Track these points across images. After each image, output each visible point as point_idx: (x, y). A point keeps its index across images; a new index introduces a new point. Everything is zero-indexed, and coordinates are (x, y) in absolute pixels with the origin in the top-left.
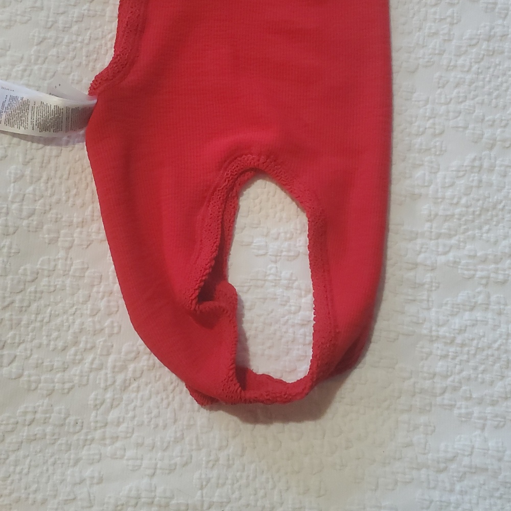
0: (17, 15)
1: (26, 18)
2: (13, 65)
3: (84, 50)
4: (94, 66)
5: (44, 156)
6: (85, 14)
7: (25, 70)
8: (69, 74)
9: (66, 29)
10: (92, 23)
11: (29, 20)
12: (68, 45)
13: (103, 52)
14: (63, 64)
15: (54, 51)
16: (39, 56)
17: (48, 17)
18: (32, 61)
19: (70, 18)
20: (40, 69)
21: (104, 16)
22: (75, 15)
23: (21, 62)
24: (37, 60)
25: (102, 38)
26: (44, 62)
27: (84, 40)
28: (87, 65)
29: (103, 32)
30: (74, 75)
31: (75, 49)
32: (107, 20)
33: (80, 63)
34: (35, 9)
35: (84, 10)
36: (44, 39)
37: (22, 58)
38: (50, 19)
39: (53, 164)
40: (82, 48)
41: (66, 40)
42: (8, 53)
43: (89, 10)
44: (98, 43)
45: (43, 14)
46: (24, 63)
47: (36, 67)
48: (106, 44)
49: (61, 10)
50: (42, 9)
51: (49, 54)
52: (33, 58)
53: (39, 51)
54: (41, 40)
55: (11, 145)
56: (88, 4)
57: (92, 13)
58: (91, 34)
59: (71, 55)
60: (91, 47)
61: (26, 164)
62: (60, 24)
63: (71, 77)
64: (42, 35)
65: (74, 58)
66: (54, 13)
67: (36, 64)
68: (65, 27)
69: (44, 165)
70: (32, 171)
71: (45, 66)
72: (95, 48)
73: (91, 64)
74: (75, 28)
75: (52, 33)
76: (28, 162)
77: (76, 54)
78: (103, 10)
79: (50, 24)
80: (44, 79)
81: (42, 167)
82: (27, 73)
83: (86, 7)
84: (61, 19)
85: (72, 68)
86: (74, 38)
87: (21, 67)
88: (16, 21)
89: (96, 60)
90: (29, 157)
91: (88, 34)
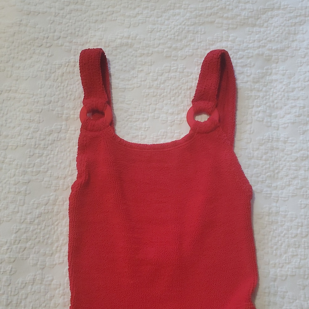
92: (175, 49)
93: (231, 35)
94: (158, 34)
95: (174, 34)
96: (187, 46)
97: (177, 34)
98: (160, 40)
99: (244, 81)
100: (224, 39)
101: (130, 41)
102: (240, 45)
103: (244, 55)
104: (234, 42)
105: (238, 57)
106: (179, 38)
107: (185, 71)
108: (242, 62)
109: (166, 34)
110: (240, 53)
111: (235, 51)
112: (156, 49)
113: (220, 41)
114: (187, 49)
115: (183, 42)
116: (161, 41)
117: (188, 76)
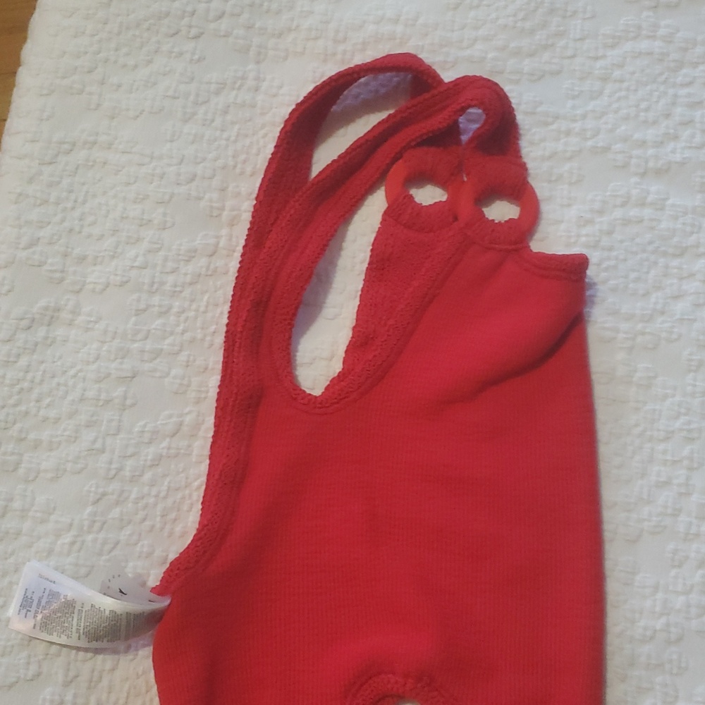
0: (68, 461)
1: (79, 466)
2: (58, 536)
3: (160, 507)
4: (172, 529)
5: (93, 671)
6: (164, 454)
7: (73, 543)
8: (136, 544)
9: (134, 479)
10: (173, 466)
11: (83, 469)
12: (136, 501)
13: (185, 508)
14: (128, 531)
15: (116, 513)
16: (94, 522)
17: (111, 463)
18: (85, 528)
19: (142, 463)
20: (95, 540)
21: (190, 455)
22: (150, 457)
23: (69, 530)
24: (91, 526)
25: (186, 487)
26: (101, 529)
27: (159, 492)
28: (162, 529)
29: (187, 478)
30: (143, 546)
31: (146, 506)
32: (194, 460)
33: (153, 527)
34: (94, 452)
35: (163, 448)
36: (104, 494)
37: (71, 525)
38: (114, 466)
39: (105, 682)
40: (155, 505)
41: (133, 496)
42: (53, 517)
43: (169, 448)
44: (179, 495)
45: (104, 458)
46: (73, 532)
47: (90, 537)
48: (190, 495)
49: (131, 450)
50: (103, 451)
51: (110, 516)
52: (86, 523)
53: (95, 514)
54: (98, 497)
55: (49, 656)
56: (168, 440)
57: (172, 451)
58: (169, 483)
59: (141, 515)
60: (170, 501)
61: (67, 684)
62: (127, 473)
63: (138, 549)
64: (101, 490)
65: (144, 520)
66: (120, 457)
67: (89, 532)
68: (134, 476)
69: (93, 684)
70: (75, 696)
71: (101, 536)
72: (175, 502)
73: (168, 527)
74: (148, 476)
75: (114, 486)
76: (71, 682)
77: (147, 515)
78: (189, 446)
79: (113, 472)
80: (100, 554)
81: (89, 688)
82: (76, 547)
83: (165, 444)
84: (130, 463)
85: (140, 534)
86: (146, 489)
87: (67, 538)
88: (65, 470)
89: (175, 520)
90: (72, 674)
91: (166, 483)
92: (517, 53)
93: (663, 23)
94: (472, 14)
95: (515, 15)
96: (545, 47)
97: (521, 15)
98: (476, 28)
99: (693, 145)
100: (644, 32)
101: (399, 29)
102: (685, 50)
103: (695, 77)
104: (670, 42)
105: (679, 80)
106: (528, 25)
107: (539, 109)
108: (689, 95)
109: (494, 16)
110: (684, 71)
111: (672, 65)
112: (468, 52)
113: (635, 38)
114: (546, 56)
115: (538, 37)
116: (481, 32)
117: (546, 124)
